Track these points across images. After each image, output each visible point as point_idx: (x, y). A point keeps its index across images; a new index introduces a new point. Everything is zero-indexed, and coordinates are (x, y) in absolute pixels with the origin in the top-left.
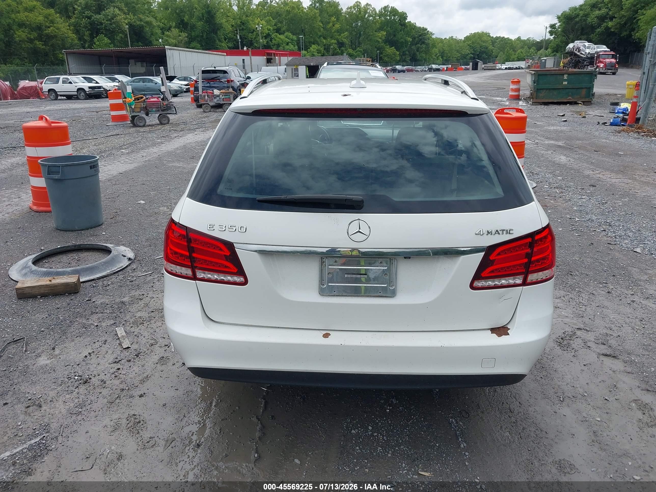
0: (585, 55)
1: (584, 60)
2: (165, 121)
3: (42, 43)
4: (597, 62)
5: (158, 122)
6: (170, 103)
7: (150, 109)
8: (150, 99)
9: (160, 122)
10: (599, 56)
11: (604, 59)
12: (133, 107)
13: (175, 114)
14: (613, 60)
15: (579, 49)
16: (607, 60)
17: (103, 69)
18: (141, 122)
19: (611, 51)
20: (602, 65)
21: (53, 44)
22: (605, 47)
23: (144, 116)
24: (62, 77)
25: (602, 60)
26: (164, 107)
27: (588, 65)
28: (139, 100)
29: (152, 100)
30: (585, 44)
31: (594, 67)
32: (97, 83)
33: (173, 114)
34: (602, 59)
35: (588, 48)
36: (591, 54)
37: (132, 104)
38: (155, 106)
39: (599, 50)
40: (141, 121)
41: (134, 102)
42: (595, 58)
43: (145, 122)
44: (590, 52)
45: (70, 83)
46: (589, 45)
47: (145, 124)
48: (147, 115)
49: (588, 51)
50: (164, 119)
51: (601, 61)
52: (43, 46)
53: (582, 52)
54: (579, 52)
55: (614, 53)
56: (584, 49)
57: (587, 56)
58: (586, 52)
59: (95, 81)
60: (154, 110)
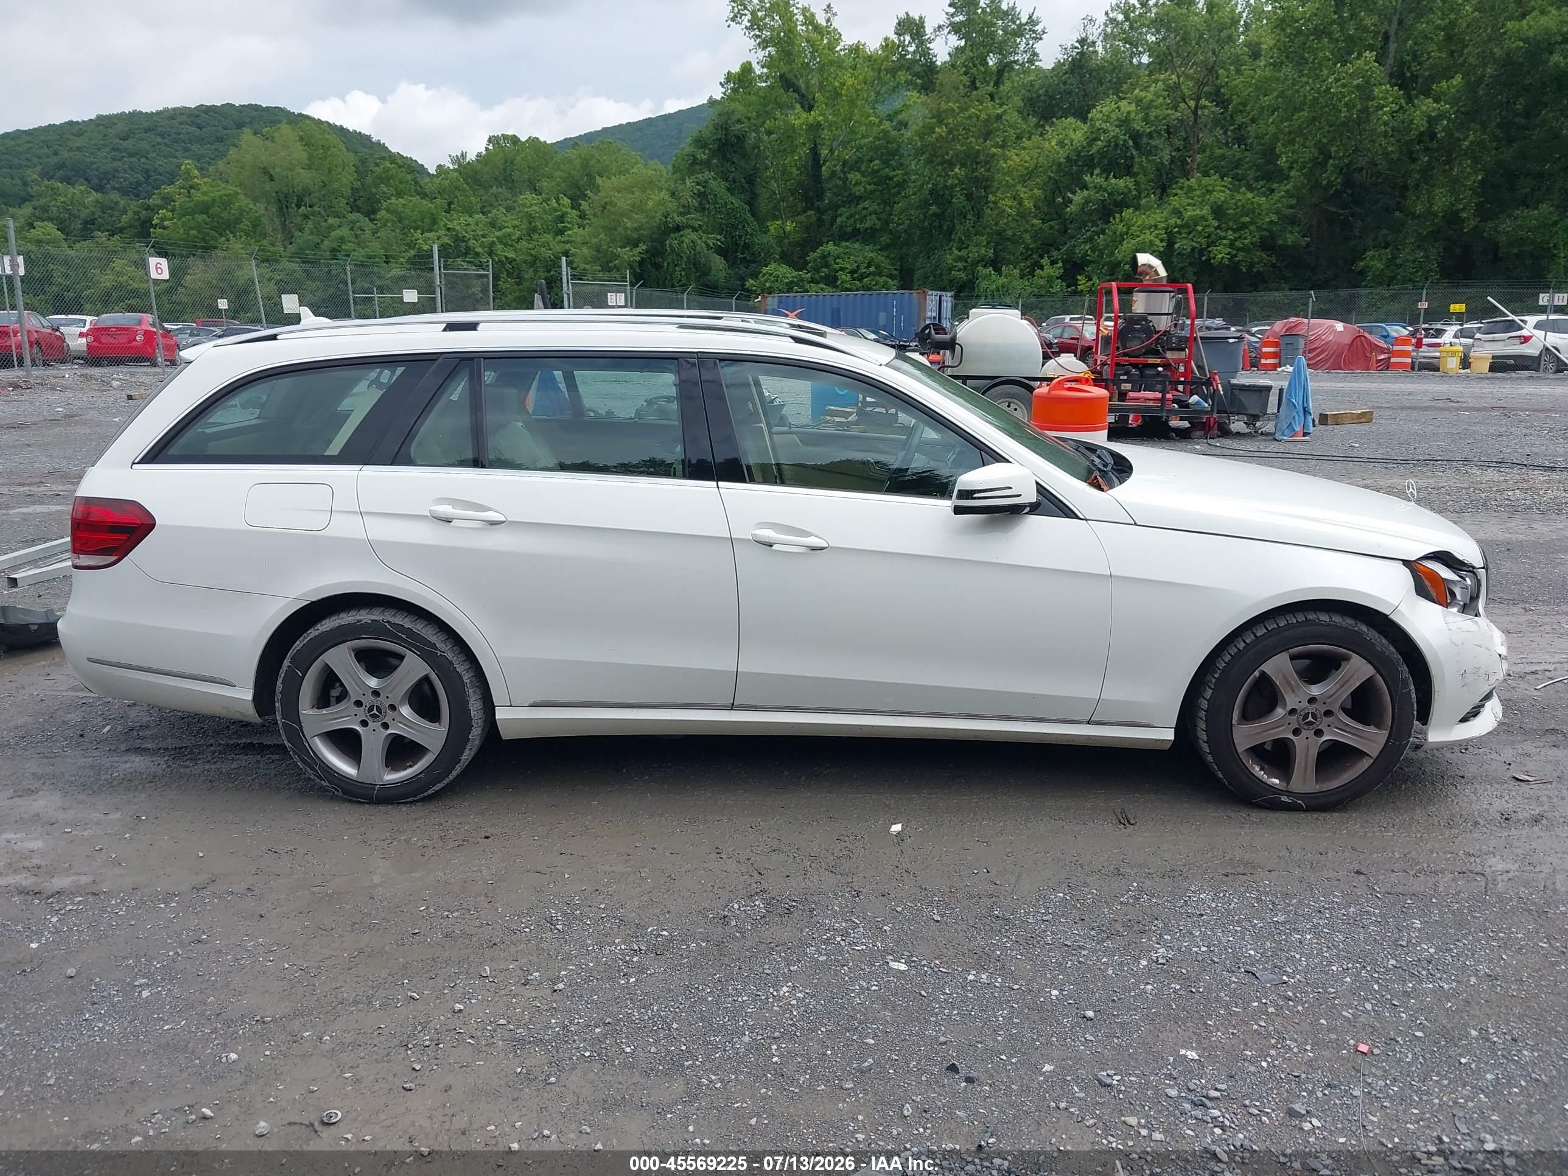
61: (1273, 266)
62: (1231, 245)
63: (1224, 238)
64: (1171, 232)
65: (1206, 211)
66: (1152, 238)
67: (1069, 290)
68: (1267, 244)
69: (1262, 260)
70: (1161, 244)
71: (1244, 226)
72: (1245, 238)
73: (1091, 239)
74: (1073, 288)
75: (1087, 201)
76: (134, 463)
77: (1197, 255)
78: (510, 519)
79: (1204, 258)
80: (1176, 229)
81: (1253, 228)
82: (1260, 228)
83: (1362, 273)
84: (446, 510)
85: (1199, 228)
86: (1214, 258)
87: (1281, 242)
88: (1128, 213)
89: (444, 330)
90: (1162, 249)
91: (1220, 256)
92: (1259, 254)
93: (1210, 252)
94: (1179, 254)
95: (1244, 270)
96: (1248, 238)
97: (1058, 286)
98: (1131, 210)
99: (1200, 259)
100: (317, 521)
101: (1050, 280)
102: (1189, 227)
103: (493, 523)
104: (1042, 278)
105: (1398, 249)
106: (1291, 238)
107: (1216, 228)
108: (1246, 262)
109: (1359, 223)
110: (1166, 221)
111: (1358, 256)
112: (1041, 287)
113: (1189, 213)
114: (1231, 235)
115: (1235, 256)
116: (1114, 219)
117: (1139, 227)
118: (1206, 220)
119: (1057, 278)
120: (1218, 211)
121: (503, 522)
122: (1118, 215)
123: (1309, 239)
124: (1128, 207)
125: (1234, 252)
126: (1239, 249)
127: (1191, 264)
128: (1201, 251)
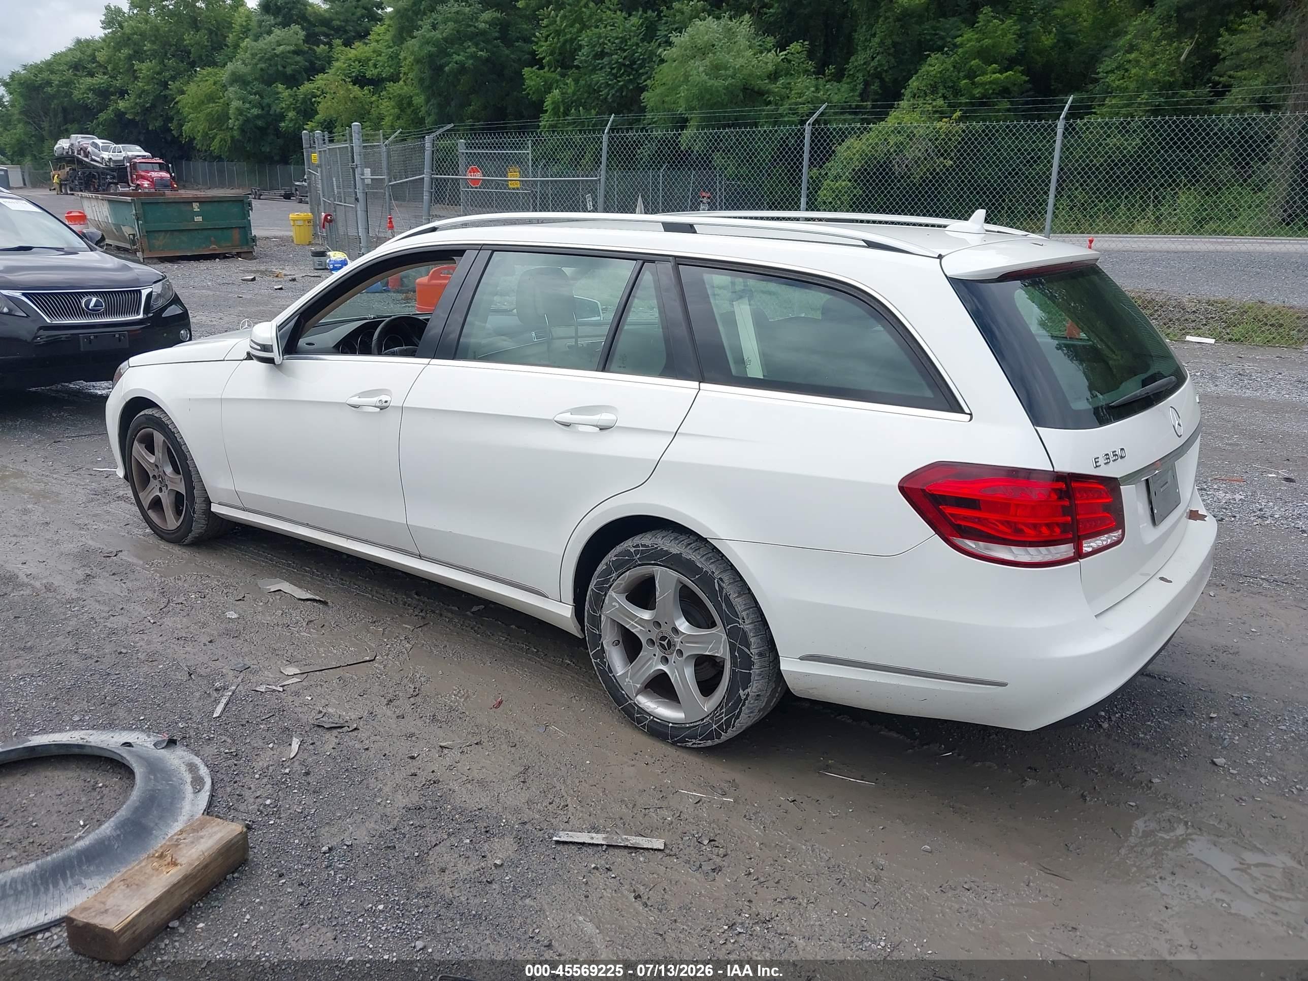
0: (102, 164)
1: (103, 173)
4: (135, 176)
10: (134, 166)
11: (148, 172)
14: (164, 174)
15: (85, 152)
16: (155, 174)
19: (154, 156)
20: (146, 184)
22: (138, 148)
25: (143, 174)
27: (116, 184)
30: (95, 141)
31: (130, 186)
34: (143, 171)
35: (106, 149)
36: (115, 162)
39: (130, 154)
42: (129, 169)
44: (111, 156)
46: (103, 143)
49: (106, 155)
51: (142, 176)
53: (93, 157)
54: (87, 157)
55: (161, 161)
56: (96, 151)
57: (106, 165)
58: (103, 158)
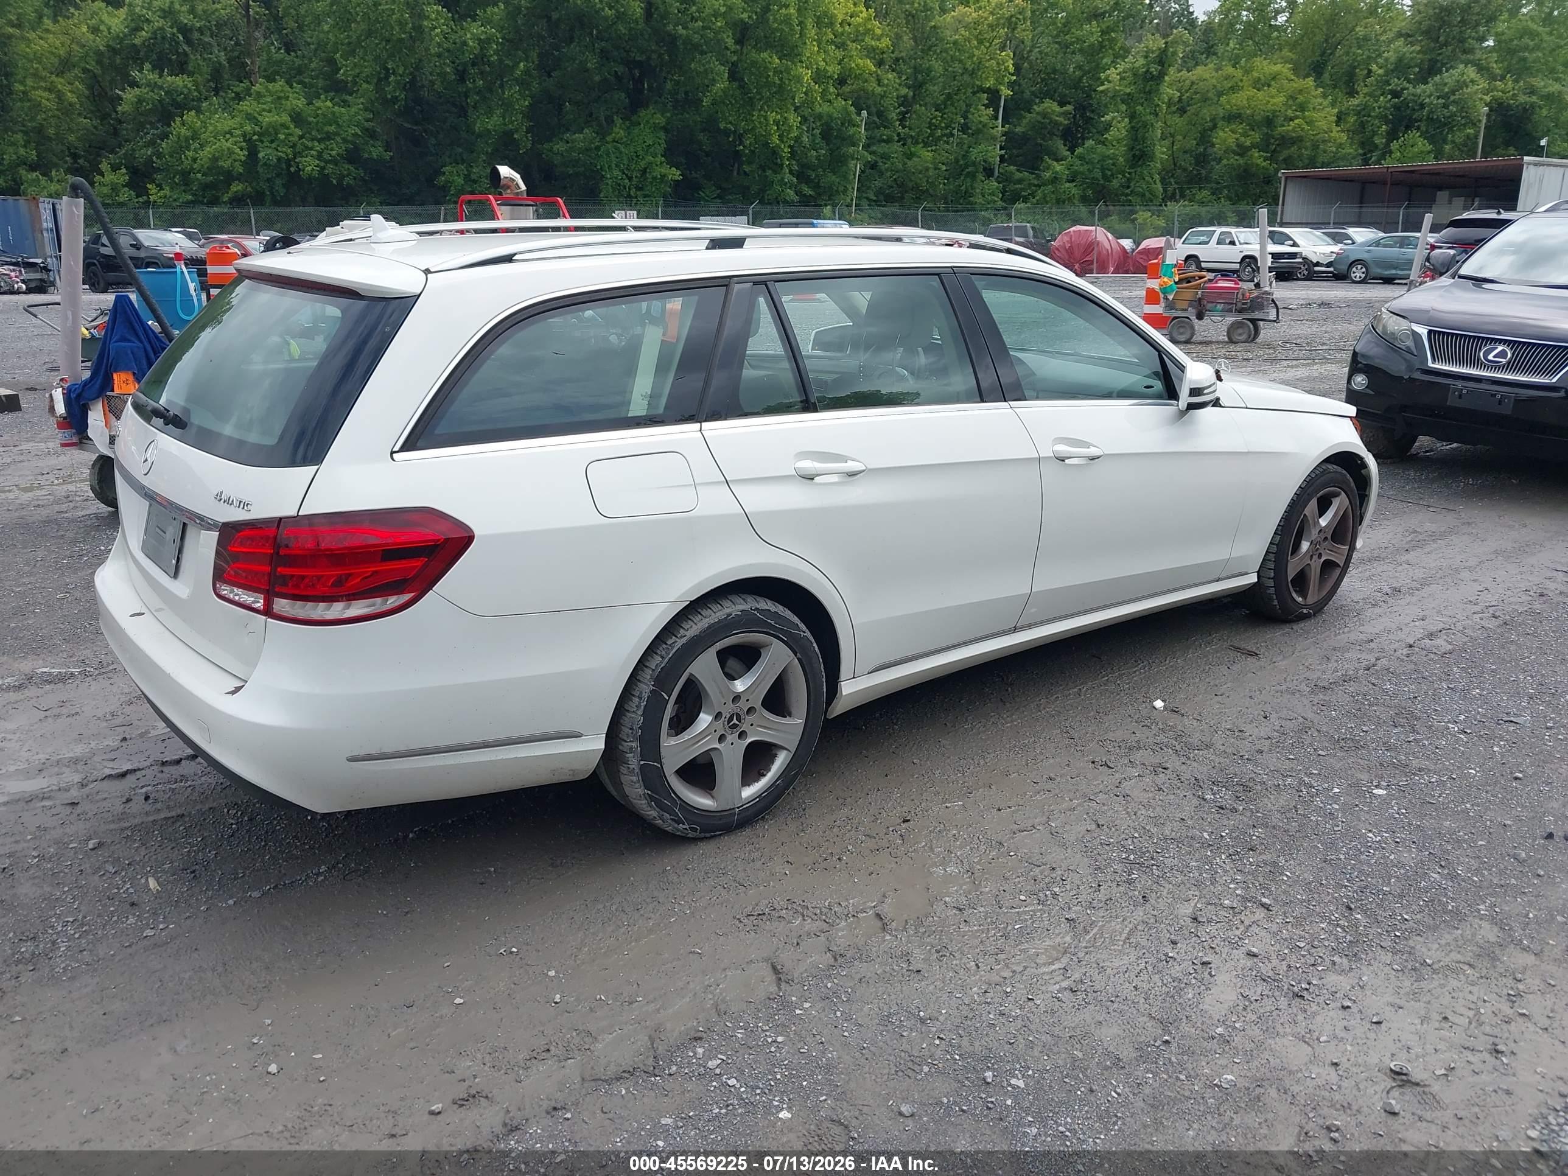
2: (1240, 335)
3: (1265, 154)
5: (1226, 339)
6: (1263, 294)
7: (1209, 306)
8: (1216, 283)
9: (1229, 338)
12: (1171, 297)
13: (1274, 321)
17: (1333, 213)
18: (1182, 334)
21: (1290, 157)
23: (1193, 318)
24: (1219, 230)
26: (1243, 304)
28: (1189, 282)
29: (1221, 284)
32: (1295, 245)
33: (1270, 321)
37: (1169, 290)
38: (1223, 299)
40: (1182, 330)
41: (1175, 286)
43: (1193, 335)
45: (1232, 243)
47: (1191, 338)
48: (1200, 317)
50: (1240, 331)
52: (1265, 161)
59: (1292, 239)
60: (1220, 307)
61: (362, 179)
62: (319, 156)
63: (311, 149)
64: (250, 139)
65: (285, 118)
66: (229, 145)
67: (141, 199)
68: (353, 156)
69: (351, 173)
70: (241, 153)
71: (328, 137)
72: (332, 150)
73: (152, 143)
74: (145, 198)
75: (140, 101)
76: (392, 453)
77: (284, 166)
78: (869, 467)
79: (292, 169)
80: (256, 137)
81: (338, 139)
82: (345, 140)
83: (445, 189)
84: (808, 465)
85: (282, 137)
86: (304, 170)
87: (366, 155)
88: (190, 116)
89: (707, 248)
90: (243, 158)
91: (309, 168)
92: (346, 167)
93: (298, 163)
94: (265, 164)
95: (335, 182)
96: (336, 149)
97: (125, 195)
98: (193, 113)
99: (288, 169)
100: (681, 500)
101: (115, 189)
102: (270, 134)
103: (852, 474)
104: (104, 185)
105: (471, 166)
106: (376, 151)
107: (301, 137)
108: (335, 174)
109: (433, 141)
110: (242, 127)
111: (438, 173)
112: (106, 195)
113: (267, 119)
114: (318, 147)
115: (323, 168)
116: (174, 122)
117: (211, 133)
118: (288, 128)
119: (124, 186)
120: (297, 118)
121: (863, 471)
122: (178, 119)
123: (391, 154)
124: (190, 110)
125: (322, 164)
126: (327, 162)
127: (278, 175)
128: (288, 162)
